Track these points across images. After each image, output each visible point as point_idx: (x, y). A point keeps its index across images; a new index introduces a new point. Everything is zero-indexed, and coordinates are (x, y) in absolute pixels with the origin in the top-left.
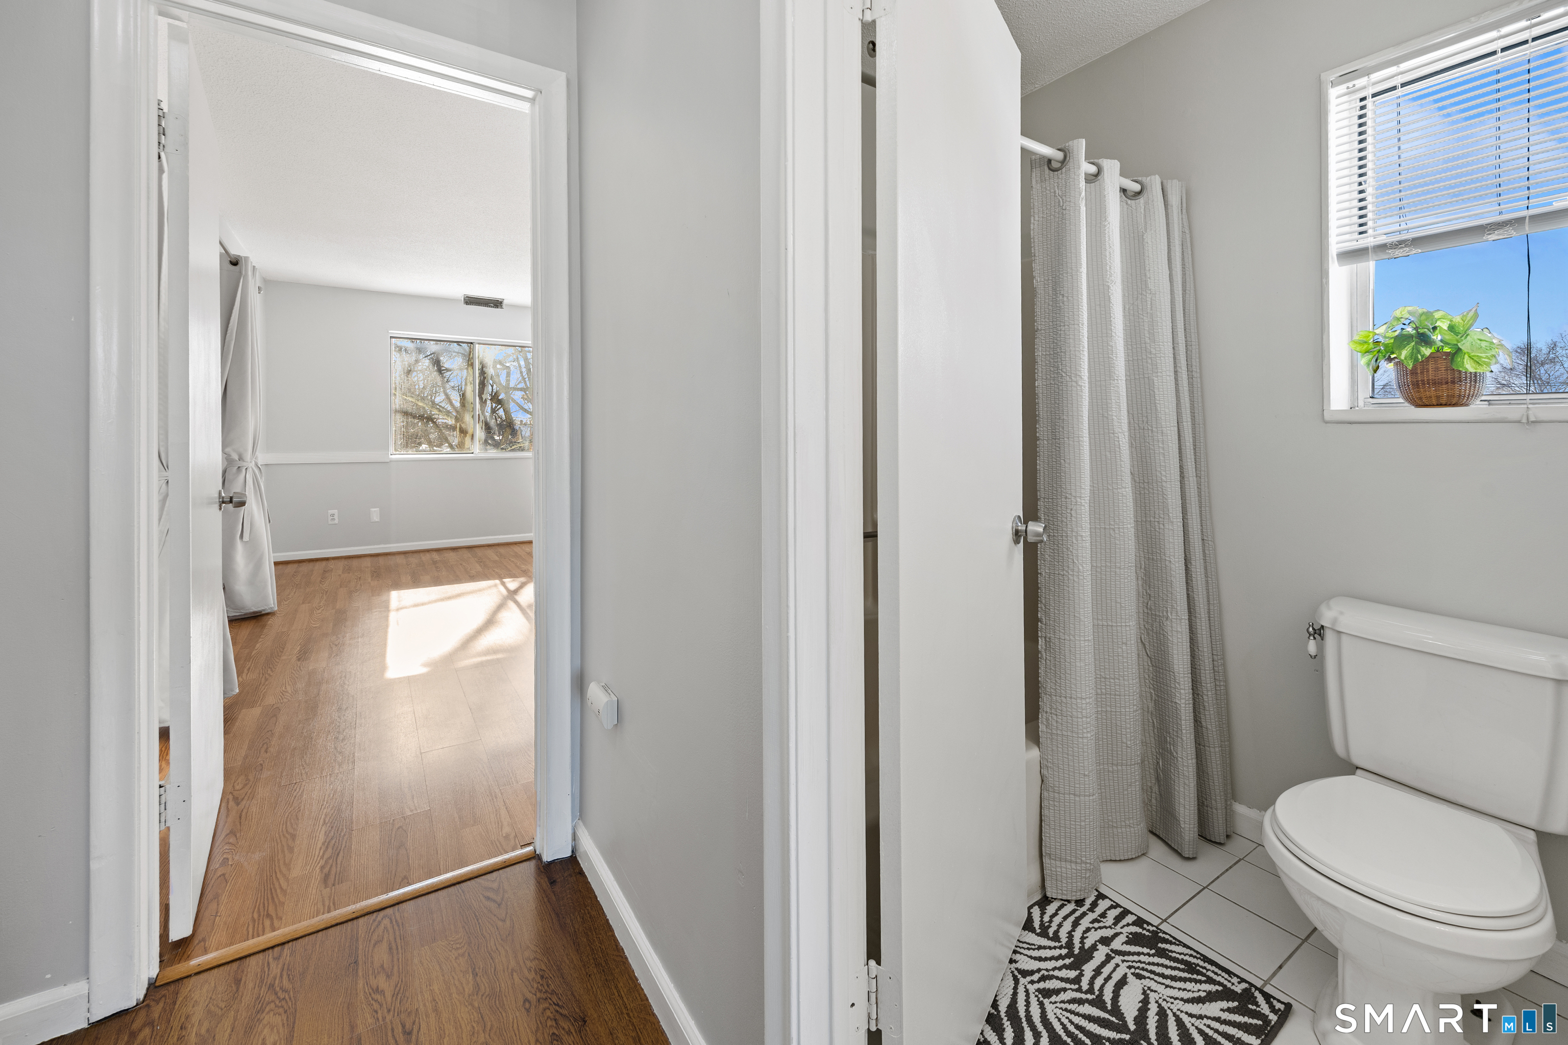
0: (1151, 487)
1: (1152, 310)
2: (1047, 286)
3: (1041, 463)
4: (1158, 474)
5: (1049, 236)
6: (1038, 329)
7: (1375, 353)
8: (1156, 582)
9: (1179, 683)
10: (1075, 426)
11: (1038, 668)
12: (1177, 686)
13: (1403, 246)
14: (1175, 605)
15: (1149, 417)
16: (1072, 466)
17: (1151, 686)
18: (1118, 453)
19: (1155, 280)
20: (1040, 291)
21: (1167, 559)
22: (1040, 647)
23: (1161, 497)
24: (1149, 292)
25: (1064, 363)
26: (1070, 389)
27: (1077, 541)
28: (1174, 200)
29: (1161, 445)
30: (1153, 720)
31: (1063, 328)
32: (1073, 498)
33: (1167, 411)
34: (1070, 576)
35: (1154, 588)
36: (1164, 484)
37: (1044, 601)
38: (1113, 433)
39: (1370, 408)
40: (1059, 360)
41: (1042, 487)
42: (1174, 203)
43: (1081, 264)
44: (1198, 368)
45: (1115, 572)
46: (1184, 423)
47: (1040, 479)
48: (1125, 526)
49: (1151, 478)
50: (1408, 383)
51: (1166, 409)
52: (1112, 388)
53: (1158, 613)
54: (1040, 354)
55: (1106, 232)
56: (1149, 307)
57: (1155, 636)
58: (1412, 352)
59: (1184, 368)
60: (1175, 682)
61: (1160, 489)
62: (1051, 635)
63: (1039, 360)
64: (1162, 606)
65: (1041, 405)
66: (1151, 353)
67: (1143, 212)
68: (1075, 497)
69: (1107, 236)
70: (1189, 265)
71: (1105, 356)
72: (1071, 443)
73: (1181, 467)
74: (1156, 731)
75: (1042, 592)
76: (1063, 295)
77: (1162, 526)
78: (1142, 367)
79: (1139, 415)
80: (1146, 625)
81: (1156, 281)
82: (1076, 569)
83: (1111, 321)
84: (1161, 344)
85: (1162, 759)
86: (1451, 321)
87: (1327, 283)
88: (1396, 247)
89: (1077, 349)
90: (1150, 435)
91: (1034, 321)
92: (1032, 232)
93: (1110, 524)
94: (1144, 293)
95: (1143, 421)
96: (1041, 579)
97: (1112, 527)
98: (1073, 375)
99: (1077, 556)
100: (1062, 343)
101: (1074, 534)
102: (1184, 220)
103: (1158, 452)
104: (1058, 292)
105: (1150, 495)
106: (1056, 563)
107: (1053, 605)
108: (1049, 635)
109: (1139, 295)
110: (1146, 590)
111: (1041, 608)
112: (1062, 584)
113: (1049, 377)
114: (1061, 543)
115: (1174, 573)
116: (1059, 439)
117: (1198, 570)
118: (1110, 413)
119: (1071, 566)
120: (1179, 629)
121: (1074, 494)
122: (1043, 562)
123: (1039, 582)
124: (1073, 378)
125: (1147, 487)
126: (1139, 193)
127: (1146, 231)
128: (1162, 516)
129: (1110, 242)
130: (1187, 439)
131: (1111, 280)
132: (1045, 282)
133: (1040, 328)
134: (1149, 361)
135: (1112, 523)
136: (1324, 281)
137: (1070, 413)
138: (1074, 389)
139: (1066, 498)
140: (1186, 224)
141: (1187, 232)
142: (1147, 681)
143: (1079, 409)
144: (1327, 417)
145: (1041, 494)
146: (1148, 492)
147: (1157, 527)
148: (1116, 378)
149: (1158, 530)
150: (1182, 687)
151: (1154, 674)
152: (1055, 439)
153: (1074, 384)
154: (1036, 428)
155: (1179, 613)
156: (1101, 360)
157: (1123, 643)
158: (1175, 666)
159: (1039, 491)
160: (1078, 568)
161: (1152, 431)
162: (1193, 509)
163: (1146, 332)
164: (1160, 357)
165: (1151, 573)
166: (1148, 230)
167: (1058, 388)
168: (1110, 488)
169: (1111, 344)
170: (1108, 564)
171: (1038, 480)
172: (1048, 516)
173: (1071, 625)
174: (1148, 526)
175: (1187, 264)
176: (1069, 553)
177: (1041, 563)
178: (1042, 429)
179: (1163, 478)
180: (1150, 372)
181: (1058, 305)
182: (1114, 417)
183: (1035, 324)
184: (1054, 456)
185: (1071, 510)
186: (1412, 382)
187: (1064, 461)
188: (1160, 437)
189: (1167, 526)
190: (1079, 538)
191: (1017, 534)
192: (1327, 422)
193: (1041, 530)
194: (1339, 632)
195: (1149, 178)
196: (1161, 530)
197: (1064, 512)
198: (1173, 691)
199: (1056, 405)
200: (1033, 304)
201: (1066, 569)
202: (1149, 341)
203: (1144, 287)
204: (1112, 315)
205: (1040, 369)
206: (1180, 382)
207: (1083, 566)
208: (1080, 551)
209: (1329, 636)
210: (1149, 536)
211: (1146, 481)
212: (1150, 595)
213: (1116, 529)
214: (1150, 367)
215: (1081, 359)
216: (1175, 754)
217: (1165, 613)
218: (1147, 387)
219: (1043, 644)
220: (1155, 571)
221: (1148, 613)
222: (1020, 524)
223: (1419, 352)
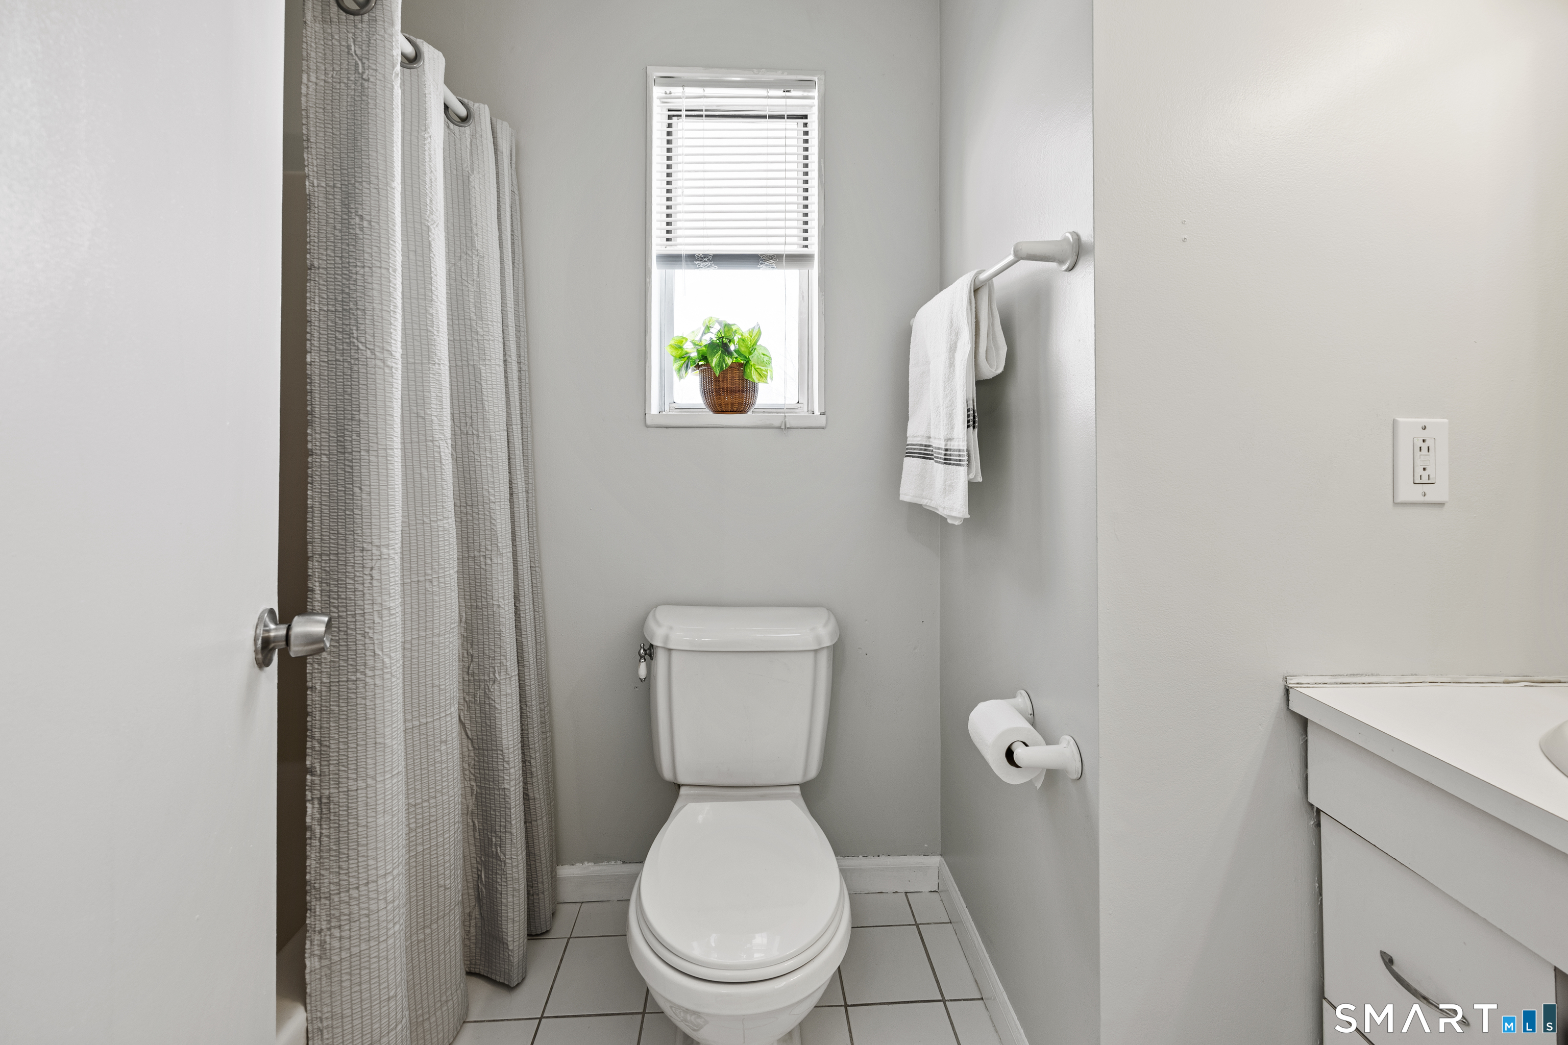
0: (476, 510)
1: (479, 277)
2: (331, 197)
3: (316, 494)
4: (486, 493)
5: (337, 115)
6: (312, 265)
7: (686, 359)
8: (480, 637)
9: (508, 762)
10: (380, 431)
11: (304, 857)
12: (506, 766)
13: (706, 259)
14: (504, 661)
15: (475, 418)
16: (373, 496)
17: (472, 777)
18: (438, 469)
19: (483, 238)
20: (318, 201)
21: (495, 603)
22: (308, 820)
23: (488, 524)
24: (476, 253)
25: (362, 327)
26: (372, 371)
27: (381, 618)
28: (505, 147)
29: (488, 455)
30: (473, 822)
31: (361, 271)
32: (374, 548)
33: (496, 410)
34: (368, 680)
35: (478, 645)
36: (492, 506)
37: (317, 735)
38: (432, 441)
39: (674, 413)
40: (353, 322)
41: (317, 536)
42: (504, 150)
43: (393, 176)
44: (526, 360)
45: (433, 642)
46: (514, 426)
47: (313, 522)
48: (447, 573)
49: (476, 499)
50: (712, 390)
51: (495, 409)
52: (431, 376)
53: (482, 678)
54: (317, 309)
55: (427, 149)
56: (475, 272)
57: (478, 708)
58: (720, 361)
59: (514, 357)
60: (504, 761)
61: (487, 513)
62: (332, 791)
63: (313, 318)
64: (488, 666)
65: (317, 395)
66: (477, 333)
67: (469, 146)
68: (379, 547)
69: (427, 153)
70: (517, 233)
71: (422, 327)
72: (373, 458)
73: (510, 482)
74: (477, 834)
75: (315, 721)
76: (361, 217)
77: (488, 561)
78: (465, 351)
79: (462, 415)
80: (467, 697)
81: (484, 241)
82: (379, 665)
83: (431, 278)
84: (490, 323)
85: (485, 868)
86: (742, 335)
87: (650, 282)
88: (701, 259)
89: (385, 308)
90: (476, 441)
91: (306, 251)
92: (303, 99)
93: (426, 574)
94: (469, 252)
95: (466, 423)
96: (312, 698)
97: (430, 577)
98: (377, 349)
99: (381, 643)
100: (359, 294)
101: (376, 607)
102: (514, 177)
103: (485, 464)
104: (353, 211)
105: (475, 522)
106: (342, 663)
107: (337, 736)
108: (326, 792)
109: (463, 255)
110: (467, 650)
111: (313, 748)
112: (353, 696)
113: (333, 348)
114: (353, 627)
115: (503, 620)
116: (351, 453)
117: (527, 607)
118: (428, 411)
119: (370, 663)
120: (509, 691)
121: (376, 542)
122: (316, 666)
123: (309, 702)
124: (377, 353)
125: (470, 511)
126: (464, 120)
127: (473, 173)
128: (489, 547)
129: (431, 164)
130: (517, 446)
131: (432, 220)
132: (328, 189)
133: (316, 264)
134: (475, 344)
135: (429, 572)
136: (648, 280)
137: (372, 411)
138: (379, 371)
139: (363, 550)
140: (515, 182)
141: (516, 192)
142: (467, 772)
143: (388, 403)
144: (649, 422)
145: (315, 547)
146: (471, 518)
147: (483, 563)
148: (437, 361)
149: (483, 567)
150: (512, 765)
151: (477, 759)
152: (344, 453)
153: (379, 363)
154: (307, 434)
155: (509, 669)
156: (416, 332)
157: (441, 742)
158: (504, 742)
159: (312, 543)
160: (383, 662)
161: (478, 436)
162: (523, 532)
163: (471, 305)
164: (488, 341)
165: (475, 625)
166: (475, 172)
167: (351, 369)
168: (427, 520)
169: (431, 311)
170: (422, 634)
171: (309, 524)
172: (329, 584)
173: (369, 761)
174: (471, 563)
175: (516, 231)
176: (367, 641)
177: (314, 669)
178: (318, 436)
179: (492, 498)
180: (475, 358)
181: (351, 231)
182: (434, 418)
183: (308, 256)
184: (341, 482)
185: (372, 569)
186: (715, 389)
187: (361, 489)
188: (488, 444)
189: (495, 560)
190: (385, 612)
191: (265, 648)
192: (647, 426)
193: (321, 629)
194: (670, 650)
195: (477, 105)
196: (488, 567)
197: (358, 574)
198: (501, 774)
199: (347, 397)
200: (305, 222)
201: (361, 668)
202: (474, 318)
203: (469, 245)
204: (433, 269)
205: (316, 334)
206: (509, 375)
207: (390, 657)
208: (385, 634)
209: (661, 657)
210: (473, 577)
211: (470, 503)
212: (472, 656)
213: (434, 580)
214: (476, 351)
215: (391, 324)
216: (502, 857)
217: (492, 675)
218: (472, 377)
219: (315, 810)
220: (480, 622)
221: (469, 680)
222: (272, 626)
223: (724, 361)
